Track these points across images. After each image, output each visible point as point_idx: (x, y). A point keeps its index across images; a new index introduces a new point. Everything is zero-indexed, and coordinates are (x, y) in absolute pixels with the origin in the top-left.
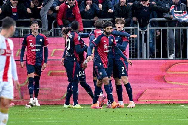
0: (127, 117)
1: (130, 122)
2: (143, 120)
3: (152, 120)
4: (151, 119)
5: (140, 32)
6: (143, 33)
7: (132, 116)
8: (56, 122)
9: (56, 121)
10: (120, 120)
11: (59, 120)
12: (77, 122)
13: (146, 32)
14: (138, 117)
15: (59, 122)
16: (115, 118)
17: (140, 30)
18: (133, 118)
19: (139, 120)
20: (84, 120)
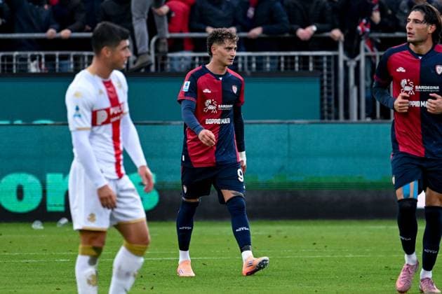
0: (316, 249)
1: (322, 260)
2: (351, 255)
3: (370, 255)
4: (367, 253)
5: (345, 62)
6: (352, 64)
7: (326, 247)
8: (161, 261)
9: (160, 259)
10: (301, 257)
11: (166, 257)
12: (207, 260)
13: (358, 63)
14: (340, 249)
15: (166, 260)
16: (289, 251)
17: (346, 58)
18: (328, 250)
19: (341, 256)
20: (222, 256)
